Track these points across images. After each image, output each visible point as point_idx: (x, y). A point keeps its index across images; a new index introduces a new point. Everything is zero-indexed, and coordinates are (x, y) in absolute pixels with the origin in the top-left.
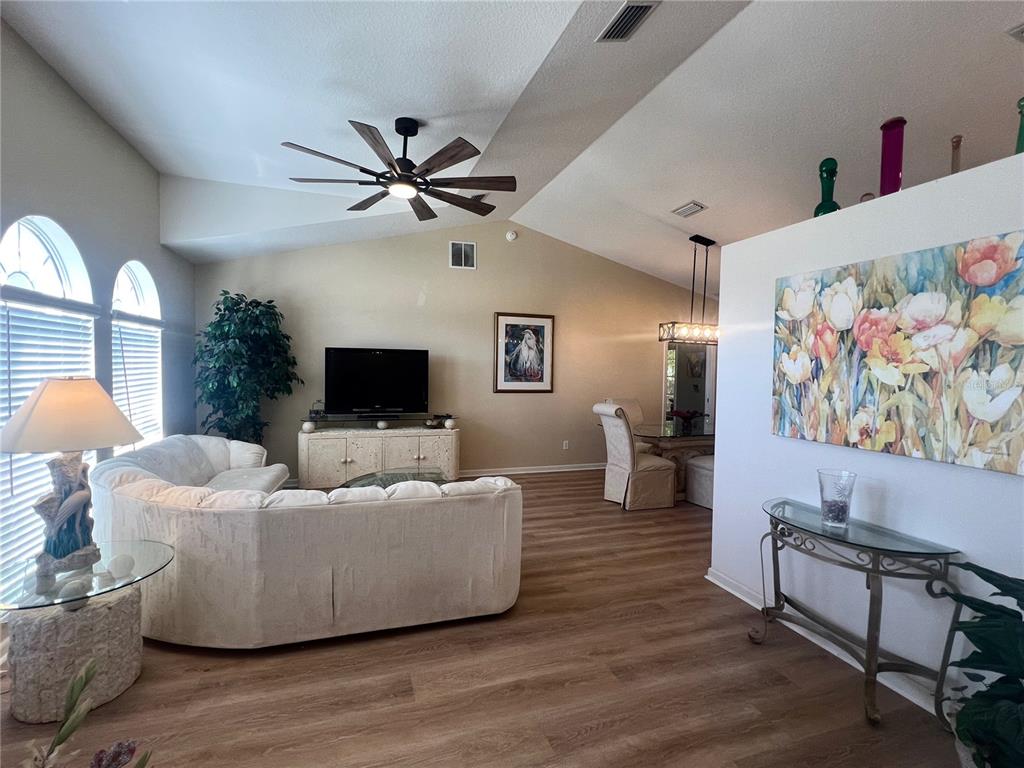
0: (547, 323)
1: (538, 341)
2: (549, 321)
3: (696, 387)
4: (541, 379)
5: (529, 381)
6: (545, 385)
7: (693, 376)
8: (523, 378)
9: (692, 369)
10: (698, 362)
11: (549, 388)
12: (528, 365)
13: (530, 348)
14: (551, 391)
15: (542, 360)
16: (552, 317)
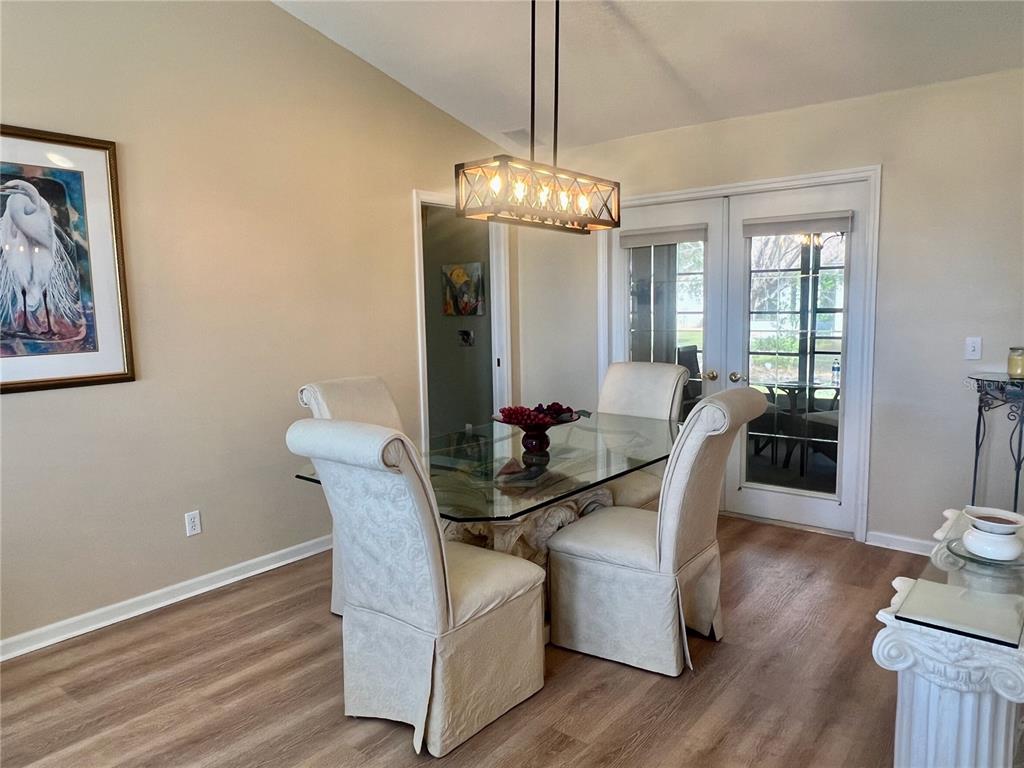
0: (91, 166)
1: (62, 220)
2: (100, 157)
3: (465, 334)
4: (89, 343)
5: (45, 351)
6: (108, 358)
7: (459, 312)
8: (18, 344)
9: (455, 299)
10: (467, 283)
11: (118, 367)
12: (34, 299)
13: (33, 242)
14: (129, 377)
15: (85, 282)
16: (108, 146)
